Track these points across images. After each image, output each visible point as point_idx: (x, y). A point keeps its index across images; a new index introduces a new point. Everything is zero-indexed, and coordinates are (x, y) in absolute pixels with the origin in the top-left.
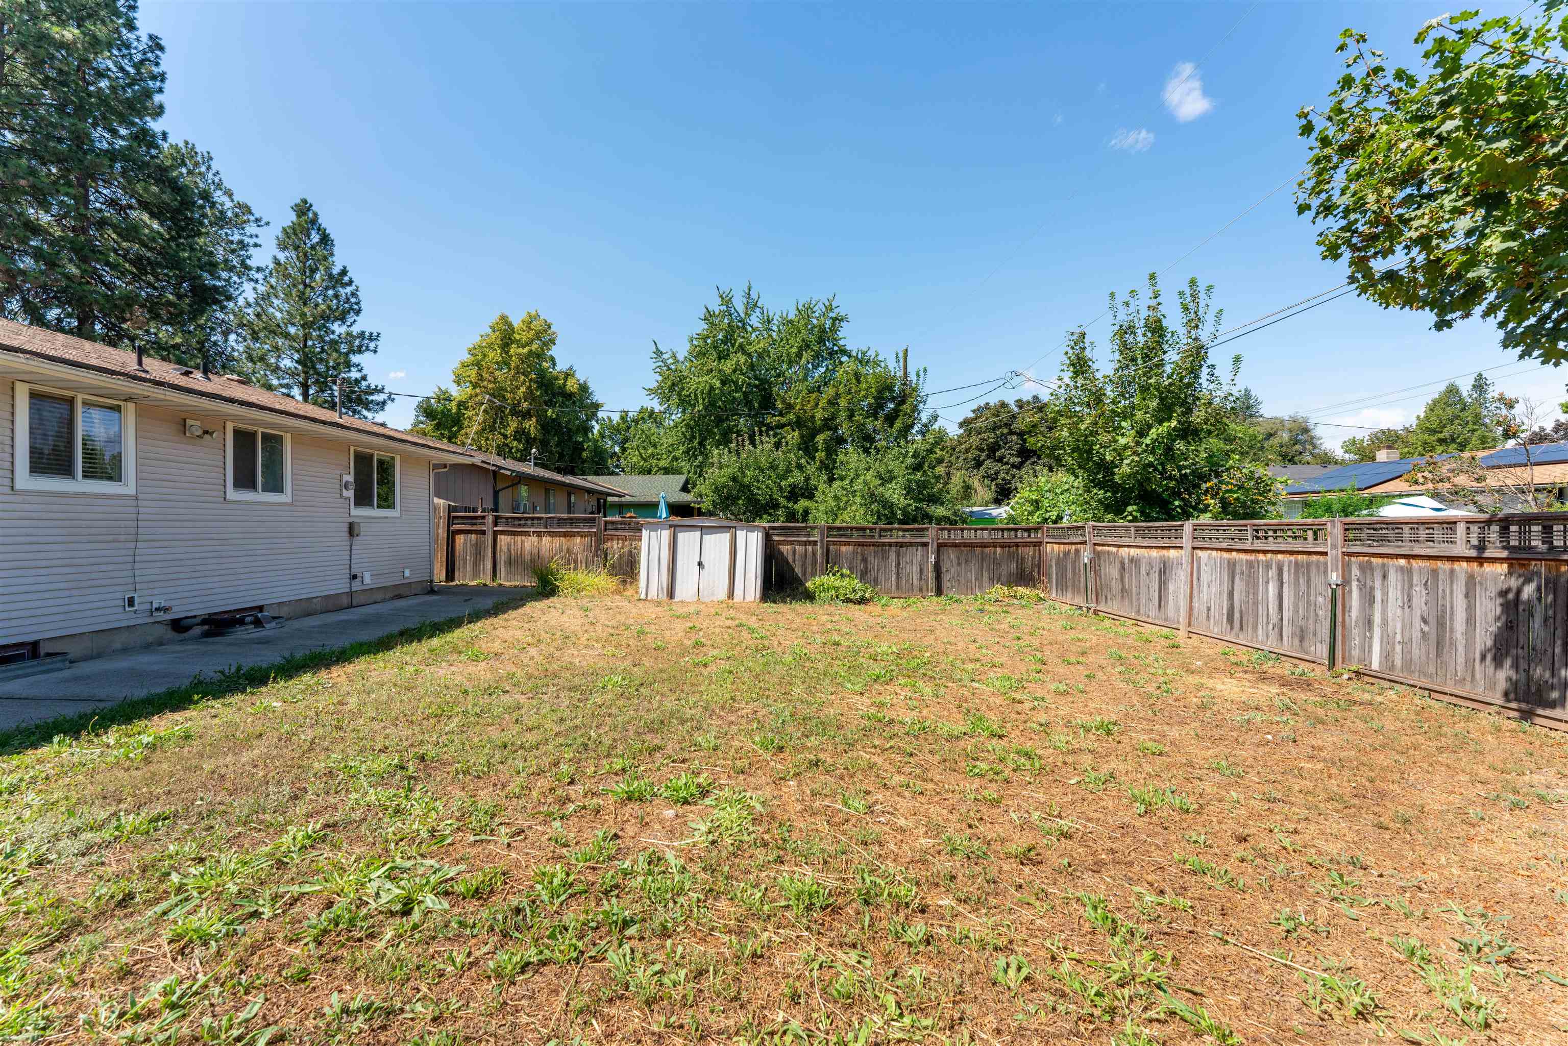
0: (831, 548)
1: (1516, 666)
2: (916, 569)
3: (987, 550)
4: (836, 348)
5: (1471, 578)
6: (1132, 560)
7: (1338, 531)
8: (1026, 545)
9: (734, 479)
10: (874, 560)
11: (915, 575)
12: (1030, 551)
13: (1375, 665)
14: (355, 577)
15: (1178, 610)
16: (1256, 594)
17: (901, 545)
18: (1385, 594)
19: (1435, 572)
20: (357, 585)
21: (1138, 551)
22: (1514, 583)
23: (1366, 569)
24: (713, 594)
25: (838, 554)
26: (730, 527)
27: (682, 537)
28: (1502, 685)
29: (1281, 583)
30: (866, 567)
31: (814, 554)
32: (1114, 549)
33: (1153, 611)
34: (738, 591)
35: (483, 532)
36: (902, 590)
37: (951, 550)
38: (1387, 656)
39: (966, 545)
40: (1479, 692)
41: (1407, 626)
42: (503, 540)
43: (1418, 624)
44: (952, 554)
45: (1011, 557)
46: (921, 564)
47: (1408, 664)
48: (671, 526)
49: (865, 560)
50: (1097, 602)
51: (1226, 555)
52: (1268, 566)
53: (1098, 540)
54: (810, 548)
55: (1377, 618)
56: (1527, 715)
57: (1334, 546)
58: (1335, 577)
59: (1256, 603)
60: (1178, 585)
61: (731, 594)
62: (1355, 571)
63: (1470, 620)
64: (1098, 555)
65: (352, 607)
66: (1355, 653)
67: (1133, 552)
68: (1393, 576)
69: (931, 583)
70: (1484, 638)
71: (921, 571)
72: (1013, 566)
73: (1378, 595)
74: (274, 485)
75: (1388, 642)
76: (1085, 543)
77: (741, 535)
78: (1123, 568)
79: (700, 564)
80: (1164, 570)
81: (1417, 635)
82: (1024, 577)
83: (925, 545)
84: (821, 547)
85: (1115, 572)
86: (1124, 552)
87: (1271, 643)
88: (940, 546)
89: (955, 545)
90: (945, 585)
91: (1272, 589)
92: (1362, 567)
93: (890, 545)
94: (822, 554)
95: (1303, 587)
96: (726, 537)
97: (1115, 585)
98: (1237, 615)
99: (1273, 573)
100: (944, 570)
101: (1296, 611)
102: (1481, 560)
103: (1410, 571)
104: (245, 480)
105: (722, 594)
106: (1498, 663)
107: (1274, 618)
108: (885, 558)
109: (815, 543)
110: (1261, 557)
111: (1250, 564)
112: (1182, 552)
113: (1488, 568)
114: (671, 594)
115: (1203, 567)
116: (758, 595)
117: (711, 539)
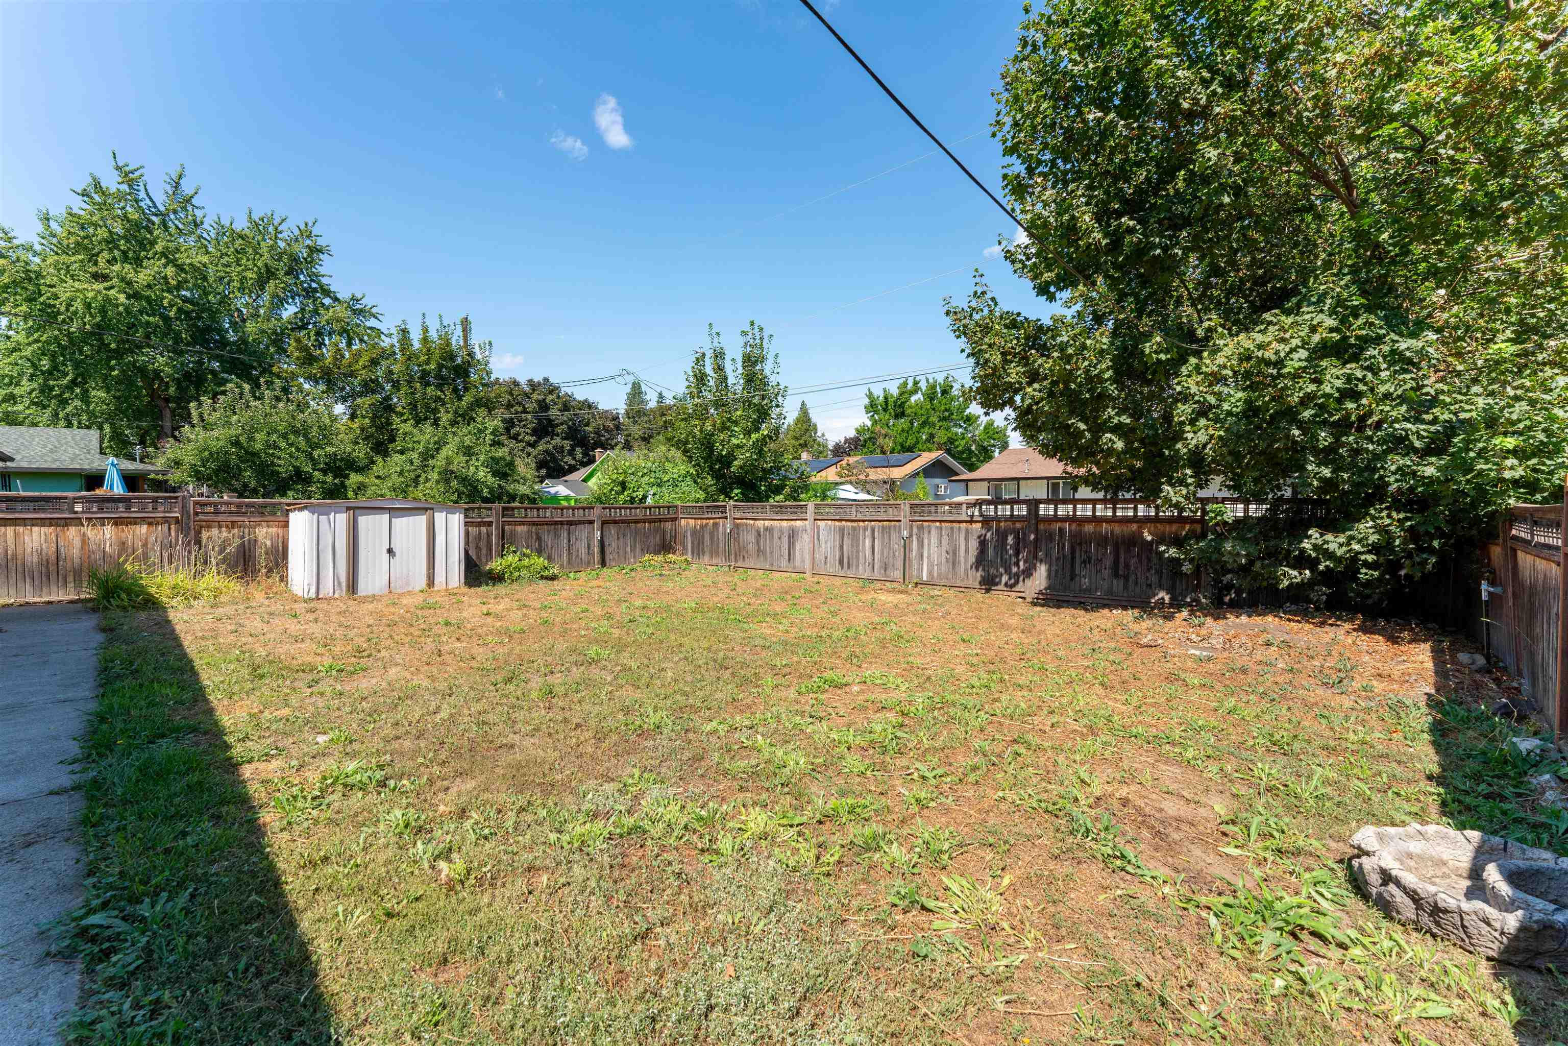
0: (507, 528)
1: (984, 570)
2: (584, 543)
3: (639, 525)
5: (967, 530)
6: (766, 529)
7: (907, 508)
8: (666, 520)
10: (547, 538)
11: (583, 551)
12: (669, 525)
13: (925, 578)
15: (803, 561)
16: (858, 546)
17: (570, 523)
18: (930, 541)
19: (952, 528)
21: (771, 522)
22: (984, 532)
23: (921, 528)
24: (407, 584)
25: (513, 534)
26: (426, 509)
27: (364, 521)
28: (979, 579)
29: (874, 538)
30: (540, 545)
31: (489, 535)
32: (751, 522)
33: (784, 563)
34: (440, 578)
36: (575, 565)
37: (612, 526)
38: (930, 573)
39: (623, 522)
40: (970, 583)
41: (940, 555)
43: (944, 554)
44: (613, 530)
45: (656, 530)
46: (589, 539)
47: (939, 575)
48: (348, 509)
49: (539, 538)
50: (736, 561)
51: (837, 523)
52: (865, 529)
53: (738, 515)
54: (484, 529)
55: (925, 554)
56: (988, 591)
57: (905, 517)
58: (905, 534)
59: (858, 552)
60: (803, 545)
61: (431, 582)
62: (915, 530)
63: (966, 551)
64: (737, 526)
66: (915, 573)
67: (767, 523)
68: (933, 532)
69: (597, 557)
70: (972, 559)
71: (589, 548)
72: (658, 538)
73: (926, 541)
75: (931, 565)
76: (726, 518)
77: (440, 517)
78: (759, 535)
79: (390, 551)
80: (793, 536)
81: (944, 560)
82: (665, 547)
83: (591, 522)
84: (497, 528)
85: (751, 538)
86: (760, 523)
87: (868, 574)
88: (604, 523)
89: (615, 522)
90: (609, 557)
91: (868, 542)
92: (918, 527)
93: (562, 523)
94: (498, 535)
95: (886, 540)
96: (421, 521)
97: (752, 548)
98: (846, 560)
99: (868, 533)
100: (606, 544)
101: (882, 554)
102: (971, 522)
103: (941, 528)
105: (421, 582)
106: (977, 570)
107: (869, 559)
108: (557, 536)
109: (490, 524)
110: (861, 524)
111: (854, 528)
112: (807, 522)
113: (974, 525)
114: (353, 586)
115: (822, 532)
116: (462, 580)
117: (401, 523)
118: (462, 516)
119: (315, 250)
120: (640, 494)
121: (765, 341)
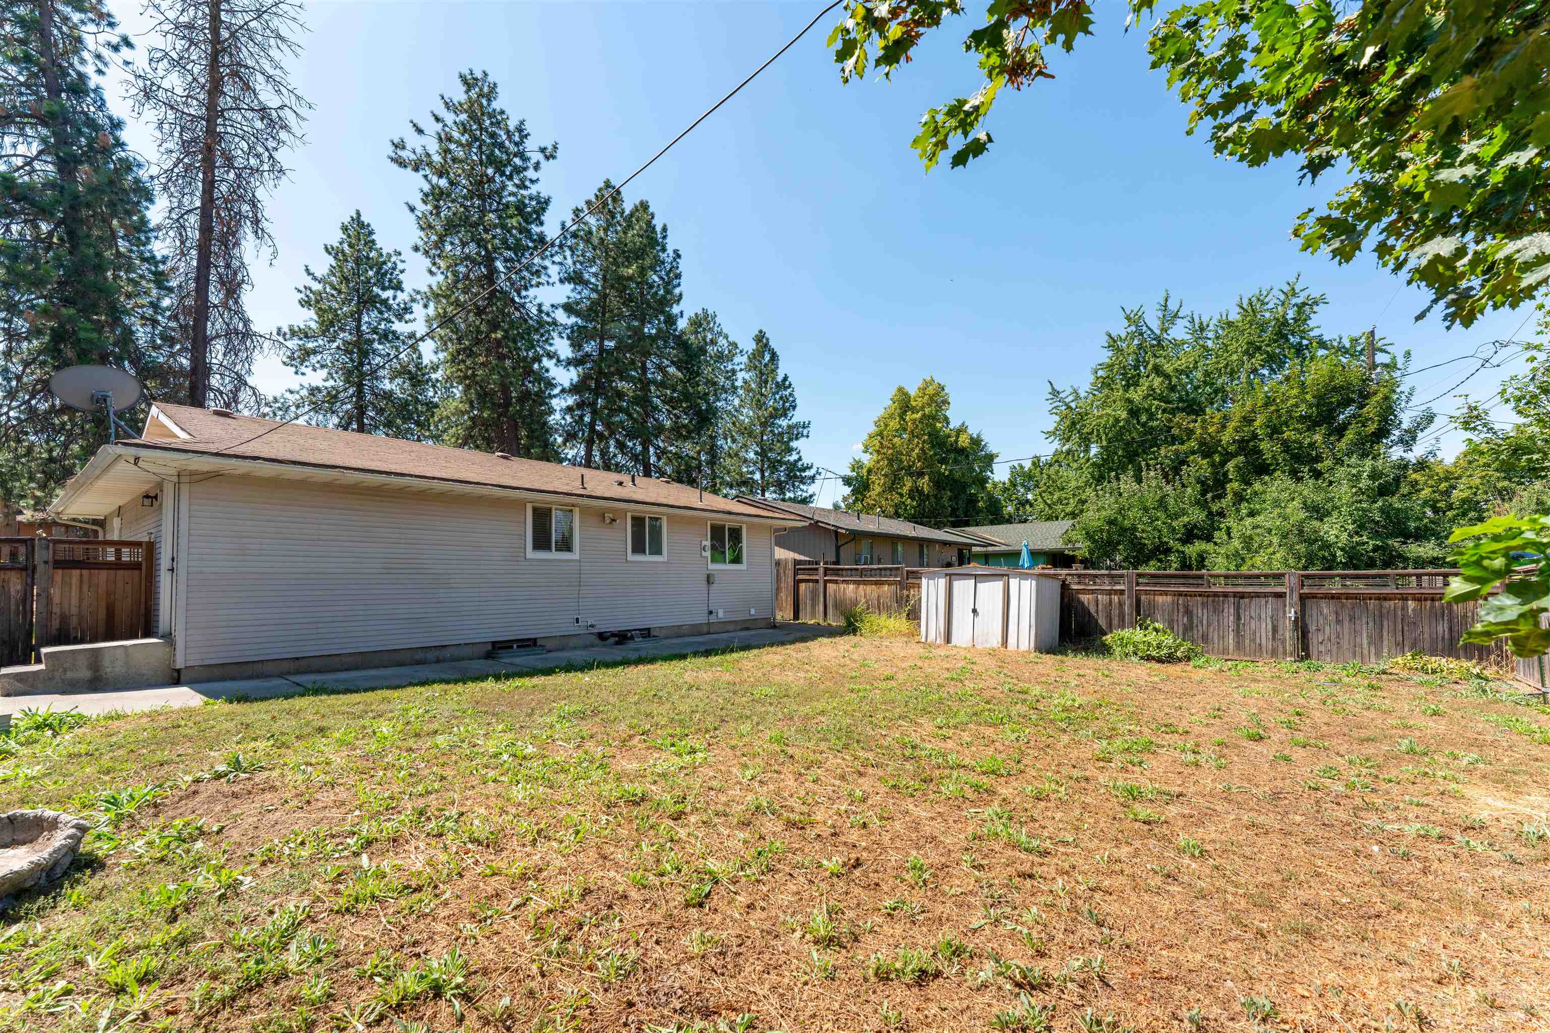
0: (1143, 598)
3: (1386, 604)
9: (1111, 522)
10: (1201, 614)
11: (1264, 634)
14: (711, 613)
17: (1242, 596)
20: (713, 619)
24: (987, 641)
25: (1152, 606)
26: (1003, 575)
27: (958, 585)
30: (1191, 623)
31: (1121, 604)
34: (1012, 640)
35: (817, 581)
37: (1323, 604)
39: (1348, 597)
42: (831, 587)
44: (1327, 608)
46: (1274, 620)
48: (947, 575)
49: (1188, 612)
54: (1116, 598)
61: (1005, 641)
65: (709, 633)
69: (1292, 644)
71: (1275, 630)
74: (657, 551)
77: (1014, 583)
79: (974, 611)
83: (1280, 595)
84: (1130, 597)
88: (1303, 598)
89: (1330, 597)
90: (1316, 646)
93: (1225, 595)
94: (1131, 605)
96: (999, 585)
100: (1312, 628)
104: (638, 548)
105: (995, 641)
108: (1217, 611)
109: (1122, 592)
114: (948, 640)
116: (1032, 645)
117: (983, 587)
118: (1034, 582)
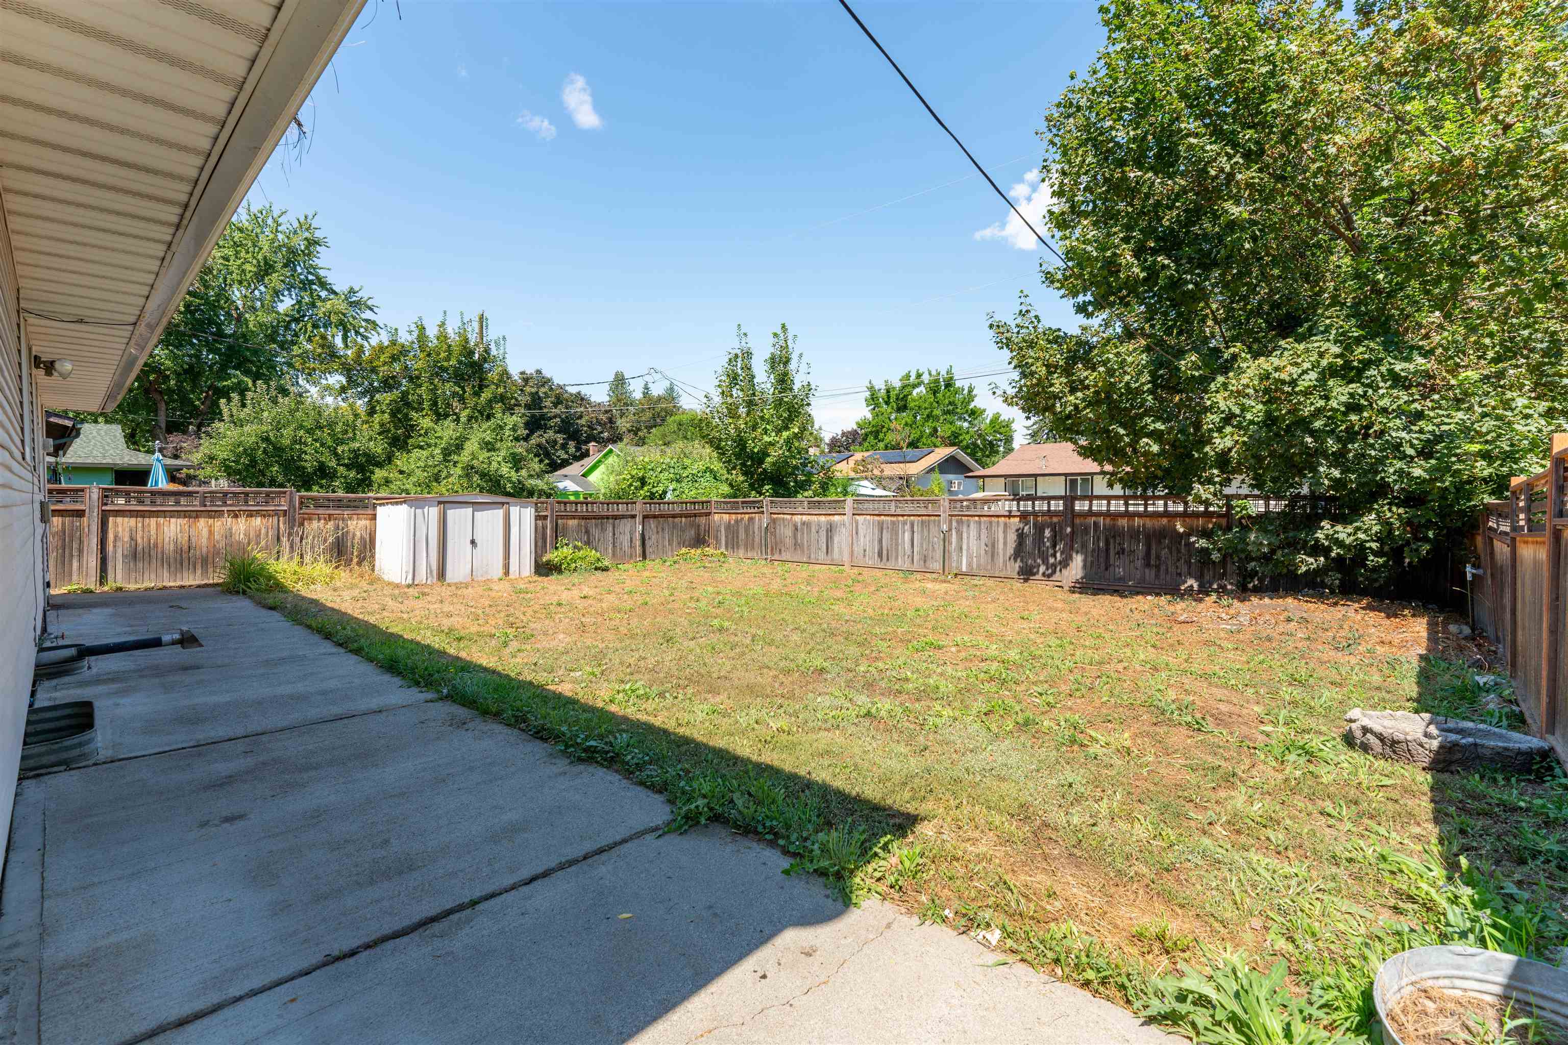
0: (560, 521)
1: (1022, 561)
2: (628, 537)
3: (676, 520)
4: (310, 277)
5: (1005, 524)
6: (803, 523)
7: (947, 504)
8: (701, 515)
10: (595, 532)
11: (626, 544)
12: (703, 520)
13: (964, 569)
15: (841, 552)
16: (897, 539)
17: (615, 517)
18: (969, 534)
19: (991, 523)
21: (809, 517)
22: (1021, 526)
23: (960, 522)
24: (487, 573)
25: (565, 527)
26: (503, 504)
27: (452, 514)
28: (1017, 569)
29: (913, 532)
30: (588, 538)
31: (544, 528)
32: (789, 517)
33: (822, 556)
34: (513, 568)
36: (619, 557)
37: (651, 520)
38: (969, 564)
39: (662, 516)
40: (1009, 573)
41: (979, 547)
43: (983, 547)
44: (652, 523)
45: (692, 525)
46: (632, 533)
47: (979, 566)
48: (440, 503)
49: (587, 532)
50: (772, 554)
51: (876, 518)
52: (905, 523)
53: (774, 511)
54: (540, 523)
55: (965, 547)
56: (1026, 580)
57: (944, 512)
58: (945, 527)
59: (897, 545)
60: (841, 539)
61: (507, 573)
62: (954, 524)
63: (1005, 543)
64: (774, 521)
66: (954, 565)
67: (805, 518)
68: (972, 525)
69: (639, 550)
70: (1010, 550)
71: (631, 541)
72: (693, 532)
73: (965, 535)
75: (970, 557)
76: (763, 512)
78: (797, 529)
79: (473, 542)
80: (831, 530)
81: (983, 552)
82: (699, 541)
83: (634, 517)
84: (551, 522)
85: (789, 532)
86: (797, 518)
87: (907, 566)
88: (645, 517)
89: (655, 517)
90: (649, 550)
91: (907, 536)
92: (957, 522)
93: (608, 518)
94: (552, 528)
95: (926, 533)
96: (499, 513)
97: (789, 541)
98: (885, 552)
99: (907, 527)
100: (647, 538)
101: (922, 547)
102: (1009, 516)
103: (980, 523)
105: (496, 570)
106: (1015, 561)
107: (909, 552)
108: (603, 530)
109: (545, 518)
110: (900, 518)
111: (893, 523)
112: (845, 517)
113: (1012, 520)
114: (442, 574)
115: (860, 526)
116: (532, 568)
117: (483, 516)
118: (533, 510)
119: (313, 243)
120: (660, 489)
121: (790, 342)
